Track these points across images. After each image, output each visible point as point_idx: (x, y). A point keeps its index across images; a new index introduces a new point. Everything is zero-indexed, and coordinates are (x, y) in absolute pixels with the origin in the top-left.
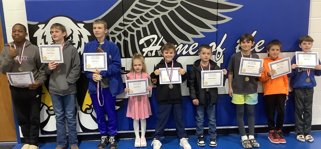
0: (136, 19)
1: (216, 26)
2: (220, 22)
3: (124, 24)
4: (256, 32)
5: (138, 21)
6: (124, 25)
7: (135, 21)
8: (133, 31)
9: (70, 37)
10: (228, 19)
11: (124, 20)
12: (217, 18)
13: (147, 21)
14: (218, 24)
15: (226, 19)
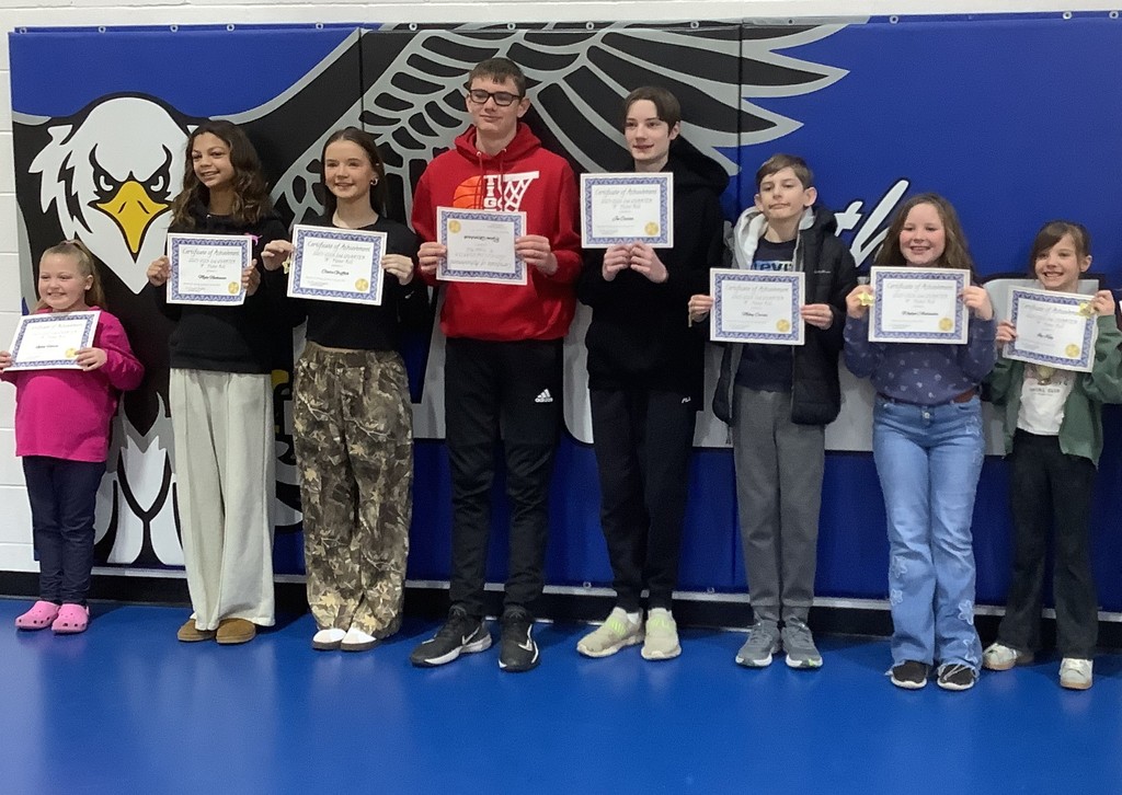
0: (410, 113)
1: (737, 154)
2: (750, 138)
4: (907, 183)
5: (417, 121)
7: (405, 123)
8: (397, 161)
9: (161, 178)
10: (786, 126)
11: (366, 117)
12: (740, 122)
13: (456, 123)
14: (743, 144)
15: (775, 125)
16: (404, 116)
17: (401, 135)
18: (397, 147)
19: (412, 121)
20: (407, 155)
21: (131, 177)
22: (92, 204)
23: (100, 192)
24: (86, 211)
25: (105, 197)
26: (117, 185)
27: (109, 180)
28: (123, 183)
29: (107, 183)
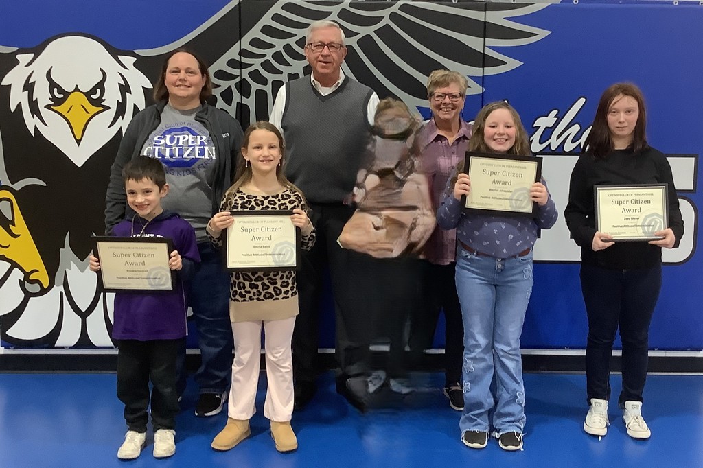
0: (273, 51)
1: (482, 81)
2: (490, 71)
3: (241, 63)
4: (584, 100)
5: (278, 57)
6: (241, 66)
7: (269, 57)
8: (264, 81)
9: (98, 90)
10: (512, 64)
11: (243, 53)
12: (483, 60)
14: (485, 75)
15: (505, 63)
16: (269, 53)
17: (267, 66)
18: (264, 73)
19: (274, 56)
20: (271, 77)
21: (77, 89)
22: (48, 107)
23: (54, 98)
24: (43, 111)
25: (57, 102)
26: (66, 94)
27: (61, 91)
28: (71, 93)
29: (59, 93)
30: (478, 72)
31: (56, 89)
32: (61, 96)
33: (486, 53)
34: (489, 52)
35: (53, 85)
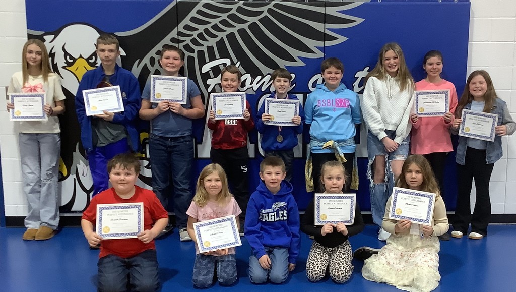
0: (197, 32)
1: (323, 49)
2: (328, 44)
3: (178, 40)
5: (200, 36)
6: (179, 42)
7: (195, 36)
8: (192, 51)
9: (94, 57)
10: (342, 39)
11: (179, 34)
12: (325, 37)
13: (215, 36)
14: (325, 46)
15: (338, 39)
16: (195, 33)
17: (194, 41)
18: (192, 46)
19: (198, 36)
20: (196, 48)
21: (81, 57)
22: (64, 67)
23: (67, 62)
24: (60, 69)
25: (69, 64)
26: (75, 60)
27: (71, 57)
28: (77, 59)
29: (70, 59)
30: (321, 44)
31: (68, 57)
32: (71, 61)
33: (326, 33)
34: (328, 32)
35: (66, 54)
